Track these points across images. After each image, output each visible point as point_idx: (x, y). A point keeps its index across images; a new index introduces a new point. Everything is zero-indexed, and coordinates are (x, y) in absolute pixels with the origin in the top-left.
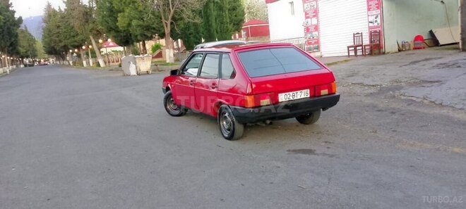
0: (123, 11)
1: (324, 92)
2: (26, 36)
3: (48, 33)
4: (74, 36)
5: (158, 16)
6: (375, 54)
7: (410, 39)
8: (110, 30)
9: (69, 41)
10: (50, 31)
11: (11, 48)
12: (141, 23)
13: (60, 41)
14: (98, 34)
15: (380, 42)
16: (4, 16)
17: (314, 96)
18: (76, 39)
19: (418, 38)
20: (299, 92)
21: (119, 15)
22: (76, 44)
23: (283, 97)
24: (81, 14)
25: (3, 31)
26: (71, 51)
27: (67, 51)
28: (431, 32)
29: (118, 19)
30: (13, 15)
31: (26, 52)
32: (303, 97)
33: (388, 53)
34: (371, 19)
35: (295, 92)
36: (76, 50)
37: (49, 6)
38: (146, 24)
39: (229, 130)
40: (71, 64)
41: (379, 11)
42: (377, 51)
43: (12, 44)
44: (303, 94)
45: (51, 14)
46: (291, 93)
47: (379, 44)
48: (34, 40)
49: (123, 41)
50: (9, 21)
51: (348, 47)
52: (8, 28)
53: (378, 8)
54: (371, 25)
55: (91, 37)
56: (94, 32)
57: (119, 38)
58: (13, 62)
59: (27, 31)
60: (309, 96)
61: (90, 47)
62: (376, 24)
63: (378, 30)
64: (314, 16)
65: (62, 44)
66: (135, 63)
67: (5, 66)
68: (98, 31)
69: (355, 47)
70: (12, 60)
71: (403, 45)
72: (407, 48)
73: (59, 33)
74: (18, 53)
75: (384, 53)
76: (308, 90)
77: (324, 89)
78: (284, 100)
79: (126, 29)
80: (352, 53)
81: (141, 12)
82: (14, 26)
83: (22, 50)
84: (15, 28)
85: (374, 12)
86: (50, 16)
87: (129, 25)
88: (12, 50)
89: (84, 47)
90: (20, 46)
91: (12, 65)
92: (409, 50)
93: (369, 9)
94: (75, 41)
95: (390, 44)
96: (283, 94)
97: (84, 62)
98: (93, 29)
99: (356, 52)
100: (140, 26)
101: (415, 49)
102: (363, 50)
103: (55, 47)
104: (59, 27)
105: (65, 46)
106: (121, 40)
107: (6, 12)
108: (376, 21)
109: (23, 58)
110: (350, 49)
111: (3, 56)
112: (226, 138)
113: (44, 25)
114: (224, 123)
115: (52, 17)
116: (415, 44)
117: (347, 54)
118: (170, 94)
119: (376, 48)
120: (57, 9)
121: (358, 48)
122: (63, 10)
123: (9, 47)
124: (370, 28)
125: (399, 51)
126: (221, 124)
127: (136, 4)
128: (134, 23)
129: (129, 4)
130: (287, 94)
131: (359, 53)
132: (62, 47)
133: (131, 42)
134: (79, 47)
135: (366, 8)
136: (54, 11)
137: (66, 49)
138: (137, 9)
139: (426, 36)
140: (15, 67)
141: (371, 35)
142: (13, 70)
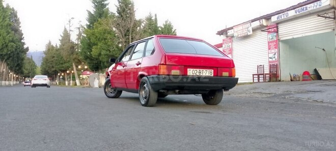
0: (97, 44)
1: (226, 74)
2: (30, 62)
3: (46, 61)
4: (62, 64)
5: (120, 49)
6: (273, 81)
7: (299, 73)
8: (86, 58)
9: (58, 67)
10: (47, 60)
11: (17, 68)
12: (108, 53)
13: (53, 67)
14: (79, 62)
15: (276, 72)
16: (17, 44)
17: (217, 76)
18: (63, 65)
19: (306, 73)
20: (204, 70)
21: (94, 47)
22: (63, 69)
23: (191, 72)
24: (69, 48)
25: (14, 55)
26: (59, 74)
27: (56, 75)
28: (315, 70)
29: (93, 50)
30: (23, 46)
31: (28, 73)
32: (207, 74)
33: (283, 81)
34: (271, 55)
35: (201, 70)
36: (63, 74)
37: (50, 43)
38: (111, 53)
39: (146, 98)
40: (58, 84)
41: (276, 50)
42: (274, 79)
43: (18, 65)
44: (207, 73)
45: (50, 48)
46: (198, 70)
47: (276, 74)
48: (35, 66)
49: (94, 66)
50: (19, 48)
51: (253, 75)
52: (18, 54)
53: (276, 48)
54: (270, 60)
55: (73, 64)
56: (76, 60)
57: (92, 64)
58: (17, 79)
59: (32, 59)
60: (212, 75)
61: (72, 72)
62: (274, 59)
63: (275, 63)
64: (229, 53)
65: (54, 69)
66: (99, 79)
67: (11, 81)
68: (79, 60)
69: (258, 75)
70: (17, 78)
71: (294, 77)
72: (298, 79)
73: (52, 61)
74: (22, 73)
75: (280, 81)
76: (213, 70)
77: (226, 71)
78: (192, 74)
79: (97, 57)
80: (256, 80)
81: (109, 45)
82: (22, 52)
83: (26, 72)
84: (23, 54)
85: (273, 51)
86: (49, 50)
87: (100, 54)
88: (18, 70)
89: (68, 72)
90: (24, 68)
91: (16, 81)
92: (299, 80)
93: (269, 49)
94: (63, 67)
95: (284, 74)
96: (192, 70)
97: (67, 83)
98: (75, 58)
99: (259, 80)
100: (107, 55)
101: (303, 80)
102: (264, 78)
103: (49, 71)
104: (54, 57)
105: (56, 70)
106: (93, 66)
107: (19, 42)
108: (274, 57)
109: (25, 77)
110: (255, 76)
111: (11, 73)
112: (143, 105)
113: (44, 56)
114: (143, 92)
115: (51, 51)
116: (303, 77)
117: (252, 81)
118: (109, 80)
119: (274, 76)
120: (54, 46)
121: (260, 76)
122: (58, 46)
123: (16, 67)
124: (269, 62)
125: (291, 80)
126: (141, 93)
127: (106, 40)
128: (103, 52)
129: (102, 40)
130: (195, 70)
131: (261, 79)
132: (53, 71)
133: (100, 67)
134: (64, 71)
135: (267, 48)
136: (53, 47)
137: (56, 73)
138: (107, 44)
139: (311, 72)
140: (18, 82)
141: (271, 67)
142: (16, 84)
